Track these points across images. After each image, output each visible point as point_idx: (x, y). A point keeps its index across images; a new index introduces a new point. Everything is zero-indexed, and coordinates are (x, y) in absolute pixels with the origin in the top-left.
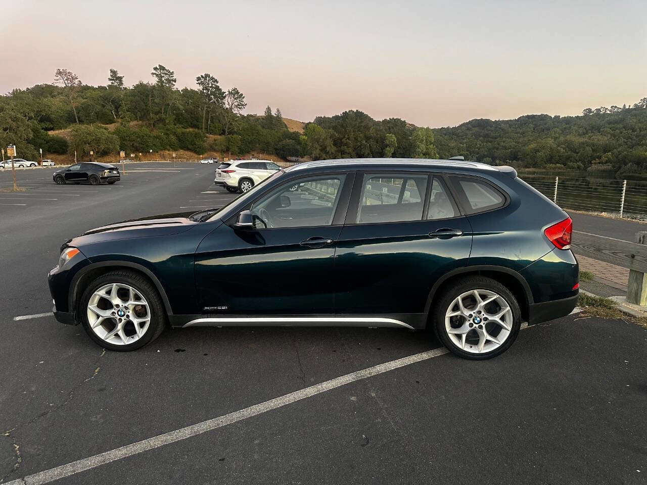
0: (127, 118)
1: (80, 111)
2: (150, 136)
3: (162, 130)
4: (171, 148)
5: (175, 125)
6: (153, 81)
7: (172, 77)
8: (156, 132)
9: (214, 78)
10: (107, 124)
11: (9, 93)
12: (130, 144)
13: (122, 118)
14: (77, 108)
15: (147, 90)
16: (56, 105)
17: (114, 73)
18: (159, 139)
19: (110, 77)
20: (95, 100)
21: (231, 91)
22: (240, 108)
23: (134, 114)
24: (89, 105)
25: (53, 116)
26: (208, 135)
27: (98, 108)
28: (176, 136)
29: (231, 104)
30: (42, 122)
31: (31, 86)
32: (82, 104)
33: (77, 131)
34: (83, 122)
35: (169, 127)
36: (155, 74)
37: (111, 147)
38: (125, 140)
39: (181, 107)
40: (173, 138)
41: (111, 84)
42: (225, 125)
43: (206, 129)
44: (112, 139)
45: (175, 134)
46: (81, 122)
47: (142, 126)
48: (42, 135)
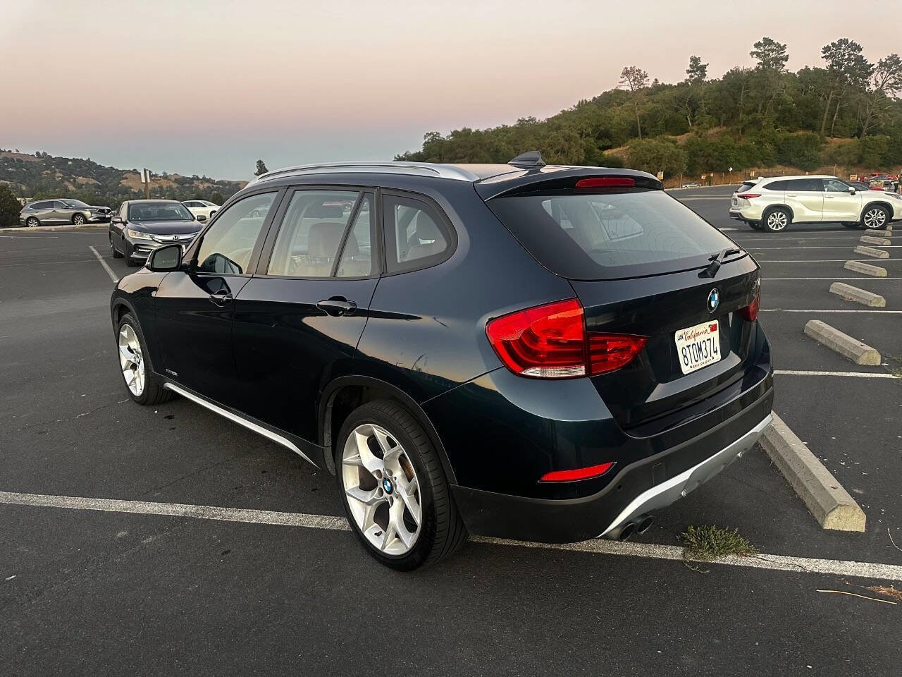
0: (705, 124)
1: (646, 120)
2: (733, 148)
3: (753, 138)
4: (764, 163)
5: (776, 127)
6: (753, 63)
7: (782, 53)
8: (744, 141)
9: (855, 44)
10: (678, 135)
11: (574, 106)
12: (703, 161)
13: (699, 125)
14: (642, 117)
15: (741, 79)
16: (618, 115)
17: (695, 60)
18: (746, 152)
19: (689, 68)
20: (667, 104)
21: (884, 61)
22: (897, 88)
23: (716, 118)
24: (658, 111)
25: (613, 130)
26: (828, 139)
27: (669, 113)
28: (775, 145)
29: (880, 83)
30: (599, 139)
31: (598, 95)
32: (649, 111)
33: (635, 148)
34: (647, 134)
35: (764, 132)
36: (756, 53)
37: (675, 166)
38: (696, 155)
39: (790, 99)
40: (769, 148)
41: (688, 78)
42: (864, 120)
43: (828, 129)
44: (678, 155)
45: (773, 142)
46: (645, 134)
47: (724, 134)
48: (595, 156)
